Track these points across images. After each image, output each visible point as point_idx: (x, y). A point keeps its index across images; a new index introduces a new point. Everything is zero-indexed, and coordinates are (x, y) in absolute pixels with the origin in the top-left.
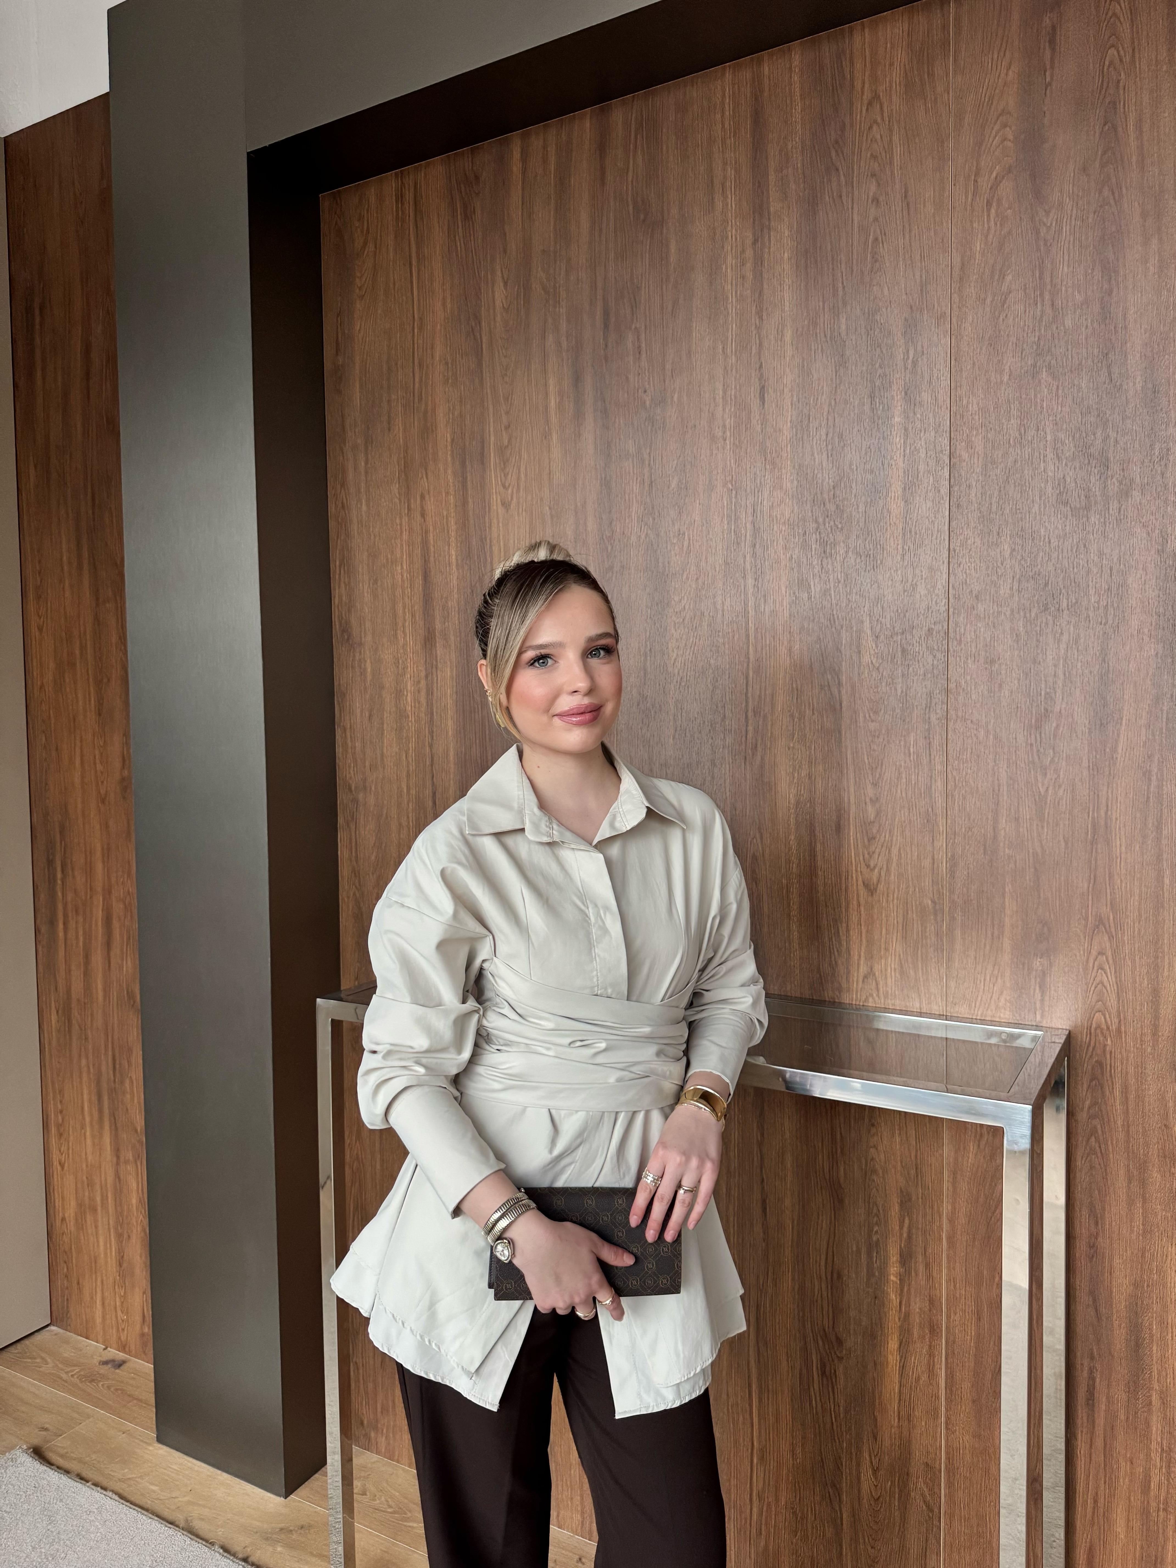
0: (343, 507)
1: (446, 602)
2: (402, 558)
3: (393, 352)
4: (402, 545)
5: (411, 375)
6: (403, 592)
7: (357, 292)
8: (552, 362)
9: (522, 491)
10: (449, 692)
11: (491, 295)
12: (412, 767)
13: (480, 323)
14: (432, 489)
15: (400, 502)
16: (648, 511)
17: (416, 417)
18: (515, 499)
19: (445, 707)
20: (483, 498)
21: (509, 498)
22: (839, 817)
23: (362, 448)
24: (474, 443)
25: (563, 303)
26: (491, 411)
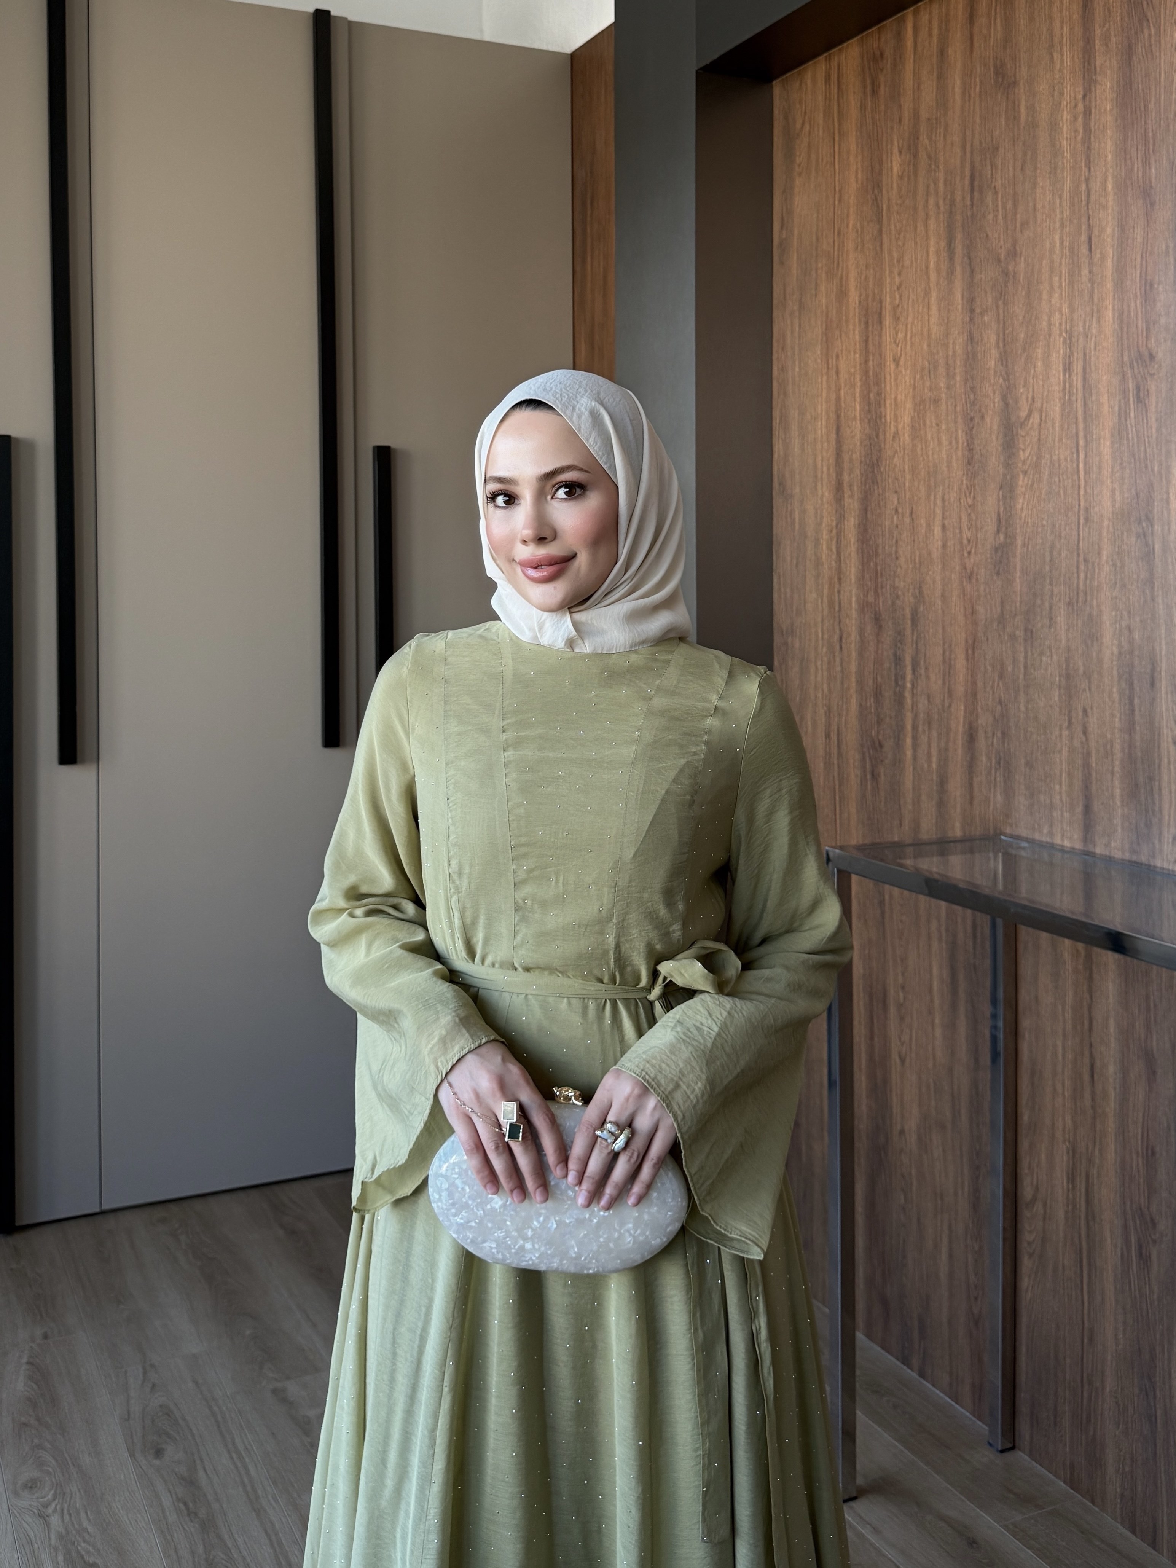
1: (852, 455)
2: (822, 413)
3: (820, 224)
4: (822, 402)
5: (832, 244)
6: (822, 446)
7: (797, 169)
8: (932, 224)
9: (908, 347)
10: (853, 540)
11: (889, 165)
12: (826, 612)
13: (882, 191)
14: (844, 347)
15: (822, 361)
16: (1002, 361)
17: (835, 282)
18: (903, 355)
19: (850, 554)
20: (881, 355)
21: (899, 355)
22: (1153, 670)
23: (797, 314)
24: (875, 304)
25: (941, 167)
26: (887, 272)
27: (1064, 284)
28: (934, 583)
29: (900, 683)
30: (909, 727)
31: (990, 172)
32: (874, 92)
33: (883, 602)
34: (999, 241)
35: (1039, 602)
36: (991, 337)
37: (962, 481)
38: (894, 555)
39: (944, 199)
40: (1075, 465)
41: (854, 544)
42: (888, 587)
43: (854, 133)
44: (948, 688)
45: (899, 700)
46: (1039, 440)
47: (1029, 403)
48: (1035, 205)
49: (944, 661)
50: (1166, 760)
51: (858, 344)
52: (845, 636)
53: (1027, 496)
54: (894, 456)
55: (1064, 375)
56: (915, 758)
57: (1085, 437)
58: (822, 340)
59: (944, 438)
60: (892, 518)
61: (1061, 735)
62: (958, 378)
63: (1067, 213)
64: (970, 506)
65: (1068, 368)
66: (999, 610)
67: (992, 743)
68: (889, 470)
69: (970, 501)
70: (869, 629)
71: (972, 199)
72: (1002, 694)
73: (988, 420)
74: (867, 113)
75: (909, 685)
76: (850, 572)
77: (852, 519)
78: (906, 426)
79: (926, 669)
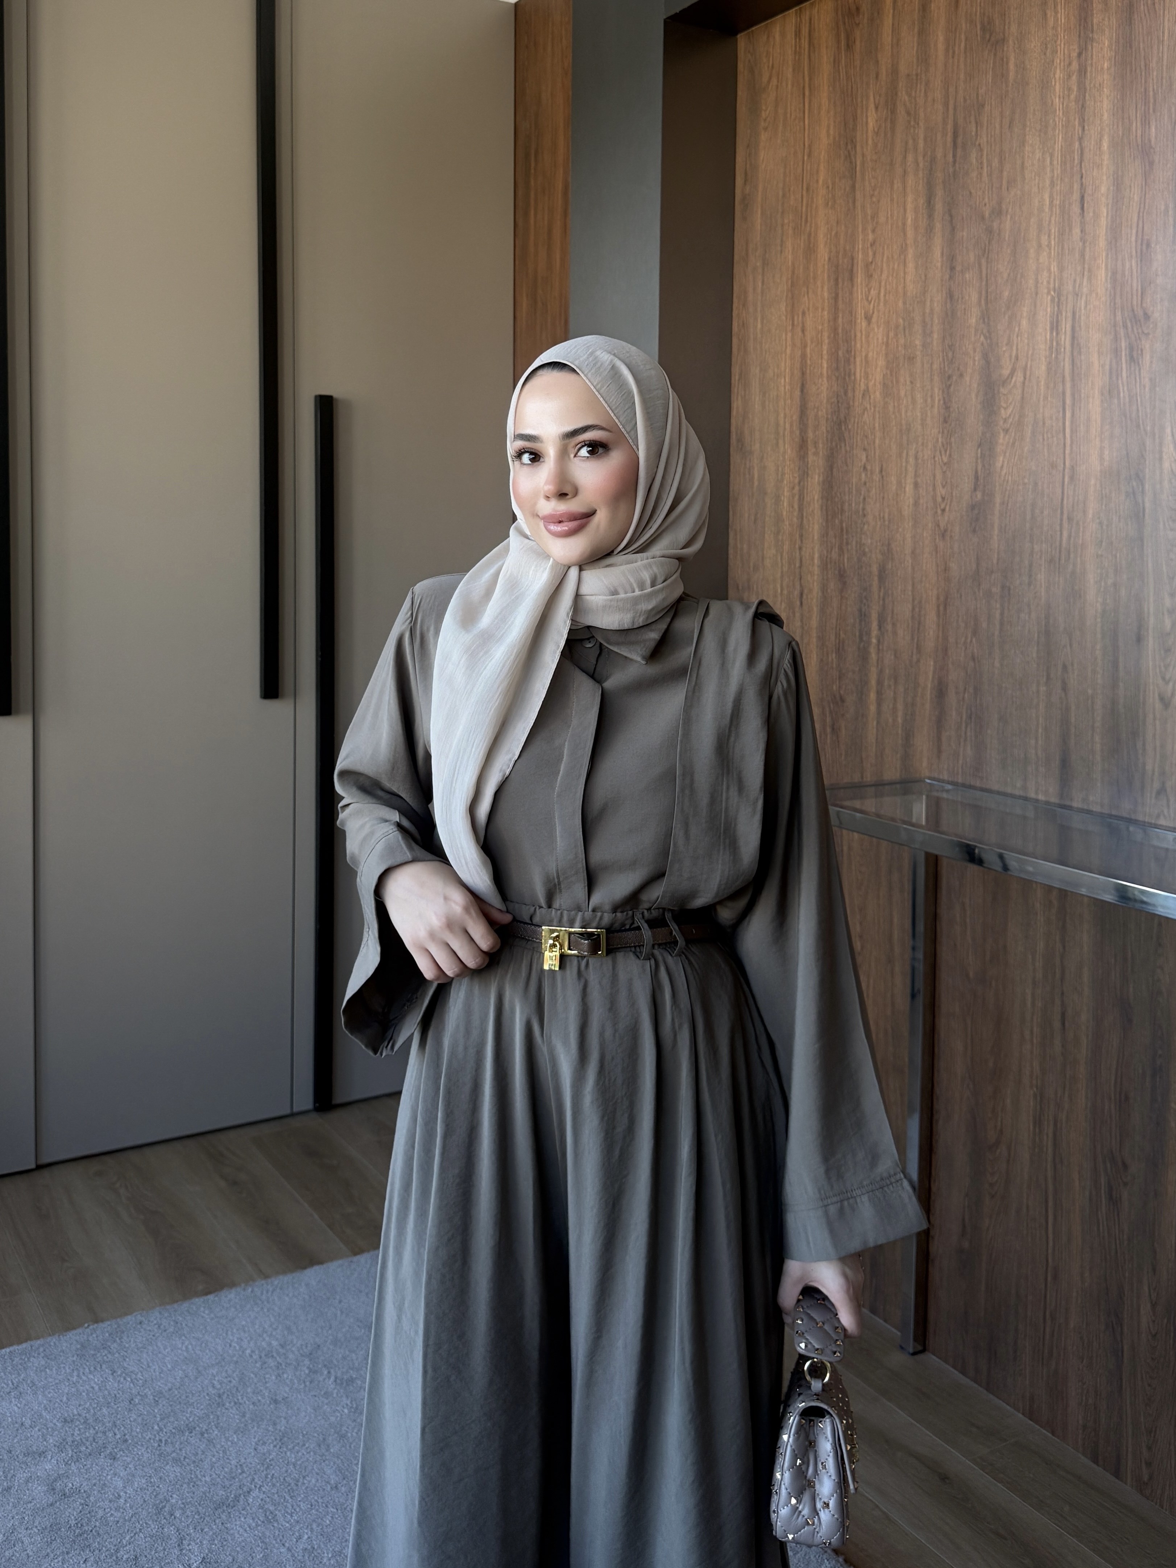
0: (743, 324)
1: (818, 411)
2: (785, 371)
3: (787, 179)
4: (786, 360)
5: (800, 199)
6: (785, 404)
7: (762, 124)
8: (911, 180)
9: (882, 304)
10: (816, 497)
11: (864, 120)
12: (785, 569)
13: (855, 147)
14: (811, 306)
15: (787, 319)
16: (984, 320)
17: (802, 239)
18: (876, 312)
19: (813, 511)
20: (851, 312)
21: (871, 311)
22: (1140, 627)
23: (760, 270)
24: (846, 261)
25: (921, 124)
26: (860, 230)
27: (1053, 243)
28: (904, 541)
29: (864, 639)
30: (873, 682)
31: (974, 129)
32: (849, 47)
33: (848, 559)
34: (983, 199)
35: (1017, 559)
36: (973, 296)
37: (938, 439)
38: (861, 513)
39: (924, 157)
40: (1061, 424)
41: (818, 501)
42: (854, 543)
43: (826, 88)
44: (917, 645)
45: (864, 656)
46: (1023, 398)
47: (1013, 361)
48: (1023, 163)
49: (913, 617)
50: (1151, 716)
51: (826, 301)
52: (806, 591)
53: (1007, 454)
54: (864, 414)
55: (1051, 333)
56: (879, 712)
57: (1073, 395)
58: (787, 296)
59: (919, 397)
60: (860, 475)
61: (1038, 691)
62: (935, 336)
63: (1058, 171)
64: (945, 464)
65: (1055, 326)
66: (974, 566)
67: (963, 699)
68: (858, 427)
69: (945, 460)
70: (832, 585)
71: (954, 156)
72: (975, 651)
73: (967, 379)
74: (840, 68)
75: (874, 641)
76: (813, 528)
77: (817, 477)
78: (877, 384)
79: (894, 624)
